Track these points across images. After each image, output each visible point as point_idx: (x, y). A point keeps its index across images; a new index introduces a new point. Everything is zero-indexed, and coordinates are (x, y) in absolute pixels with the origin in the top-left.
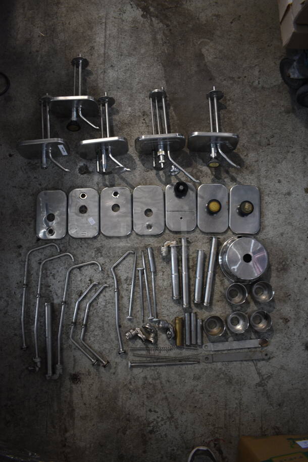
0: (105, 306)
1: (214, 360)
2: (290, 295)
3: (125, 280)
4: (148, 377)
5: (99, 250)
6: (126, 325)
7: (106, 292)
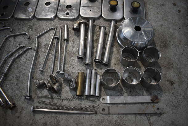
0: (25, 62)
1: (110, 112)
2: (172, 64)
3: (44, 46)
4: (48, 123)
5: (30, 27)
6: (38, 77)
7: (28, 53)
